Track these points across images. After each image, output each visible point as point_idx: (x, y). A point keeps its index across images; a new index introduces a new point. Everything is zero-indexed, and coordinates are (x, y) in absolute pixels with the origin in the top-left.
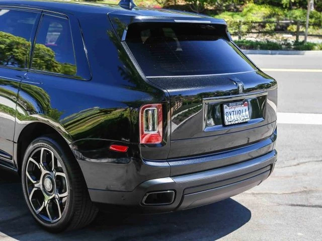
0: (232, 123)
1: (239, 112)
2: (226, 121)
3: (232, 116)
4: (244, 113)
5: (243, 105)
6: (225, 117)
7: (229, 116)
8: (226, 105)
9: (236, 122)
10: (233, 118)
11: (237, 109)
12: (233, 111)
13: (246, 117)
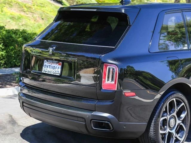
0: (46, 73)
1: (54, 68)
2: (43, 70)
3: (48, 69)
4: (57, 70)
5: (58, 64)
6: (44, 67)
7: (46, 68)
8: (46, 61)
9: (49, 73)
10: (48, 70)
11: (53, 65)
12: (50, 66)
13: (57, 72)
